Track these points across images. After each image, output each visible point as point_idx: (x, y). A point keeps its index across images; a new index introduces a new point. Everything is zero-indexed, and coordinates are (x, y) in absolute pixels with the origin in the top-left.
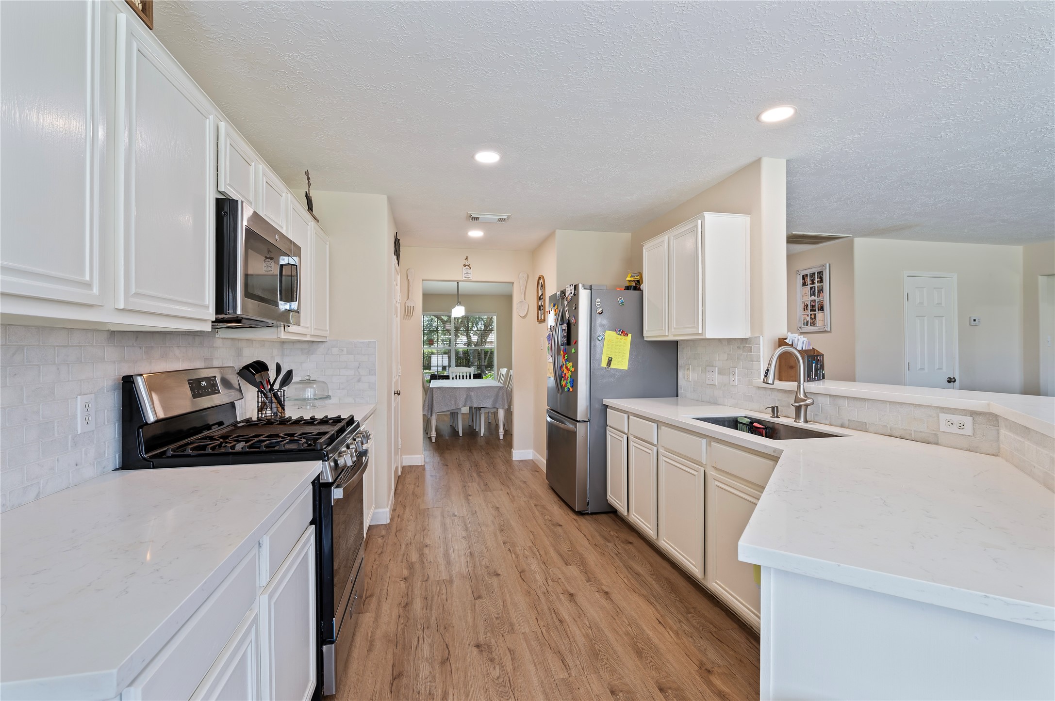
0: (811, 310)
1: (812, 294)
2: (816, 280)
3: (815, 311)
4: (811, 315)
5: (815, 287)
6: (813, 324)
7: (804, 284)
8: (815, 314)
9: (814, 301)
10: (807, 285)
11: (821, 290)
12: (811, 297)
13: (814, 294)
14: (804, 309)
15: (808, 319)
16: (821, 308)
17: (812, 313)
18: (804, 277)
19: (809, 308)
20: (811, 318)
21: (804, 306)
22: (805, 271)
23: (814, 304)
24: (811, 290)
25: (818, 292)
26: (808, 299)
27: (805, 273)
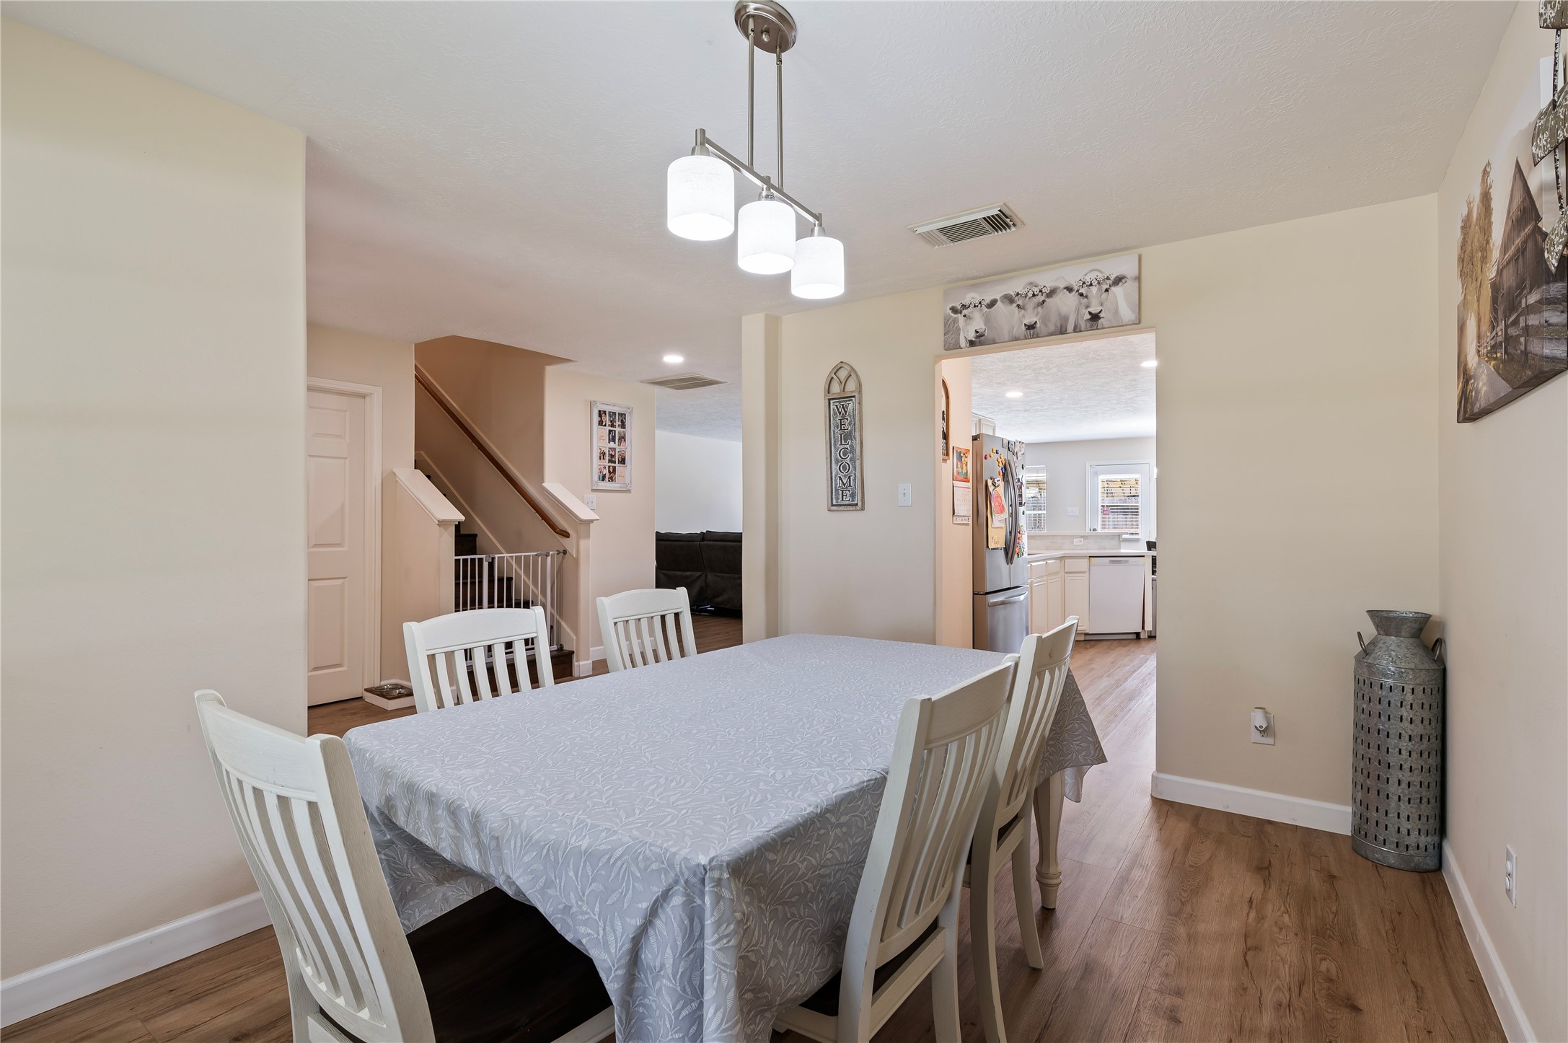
0: (610, 461)
1: (612, 439)
2: (618, 423)
3: (615, 462)
4: (609, 467)
5: (615, 431)
6: (611, 479)
7: (601, 423)
8: (614, 468)
9: (614, 449)
10: (605, 425)
11: (622, 438)
12: (609, 442)
13: (614, 441)
14: (600, 457)
15: (606, 472)
16: (623, 461)
17: (610, 464)
18: (601, 413)
19: (607, 458)
20: (609, 472)
21: (600, 454)
22: (604, 406)
23: (613, 454)
24: (609, 434)
25: (619, 439)
26: (607, 445)
27: (603, 408)
